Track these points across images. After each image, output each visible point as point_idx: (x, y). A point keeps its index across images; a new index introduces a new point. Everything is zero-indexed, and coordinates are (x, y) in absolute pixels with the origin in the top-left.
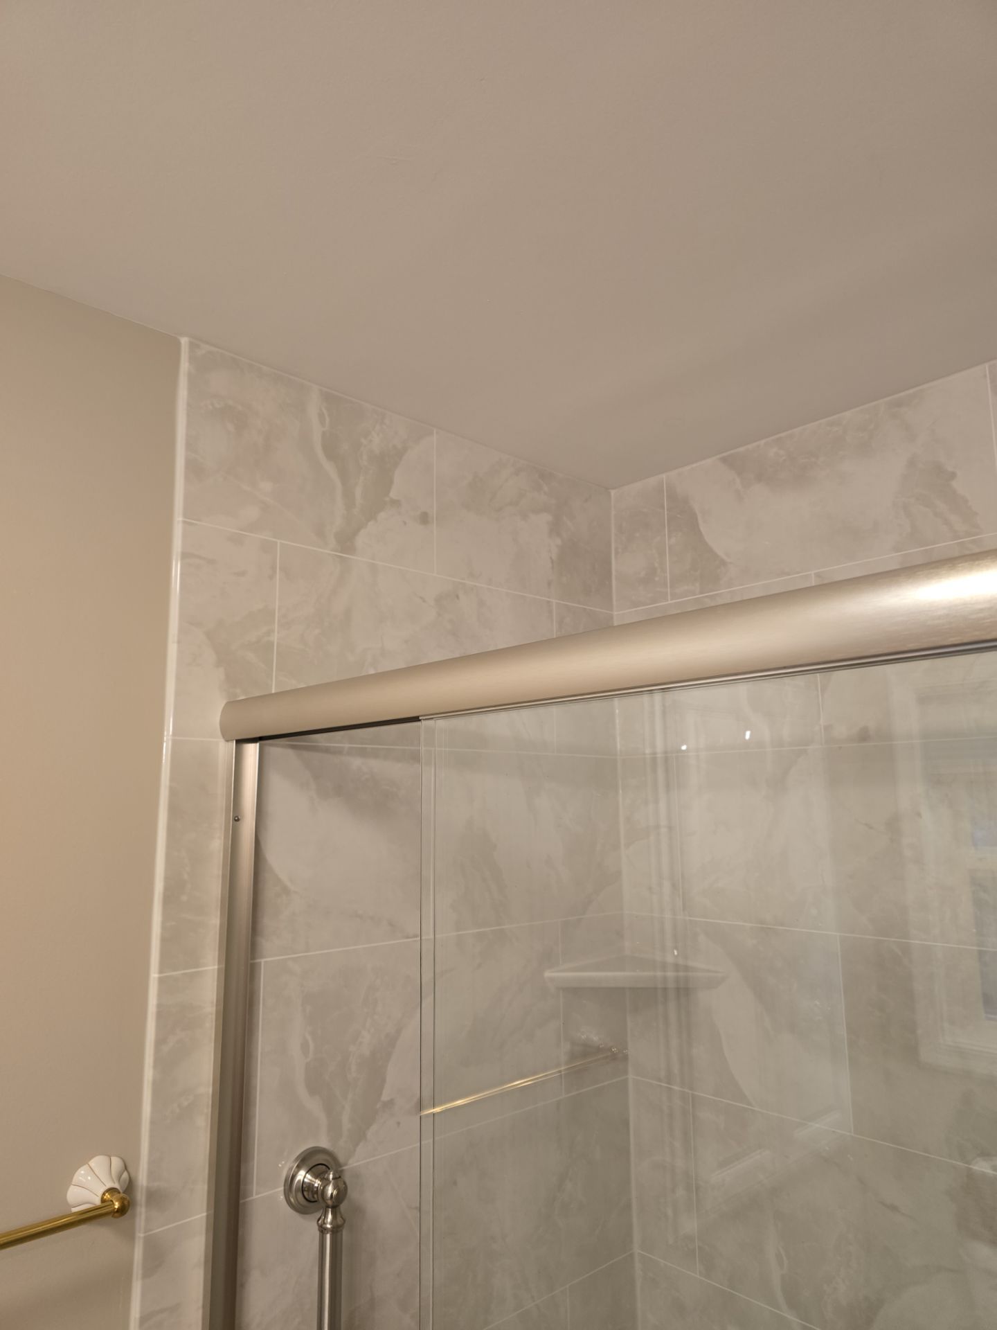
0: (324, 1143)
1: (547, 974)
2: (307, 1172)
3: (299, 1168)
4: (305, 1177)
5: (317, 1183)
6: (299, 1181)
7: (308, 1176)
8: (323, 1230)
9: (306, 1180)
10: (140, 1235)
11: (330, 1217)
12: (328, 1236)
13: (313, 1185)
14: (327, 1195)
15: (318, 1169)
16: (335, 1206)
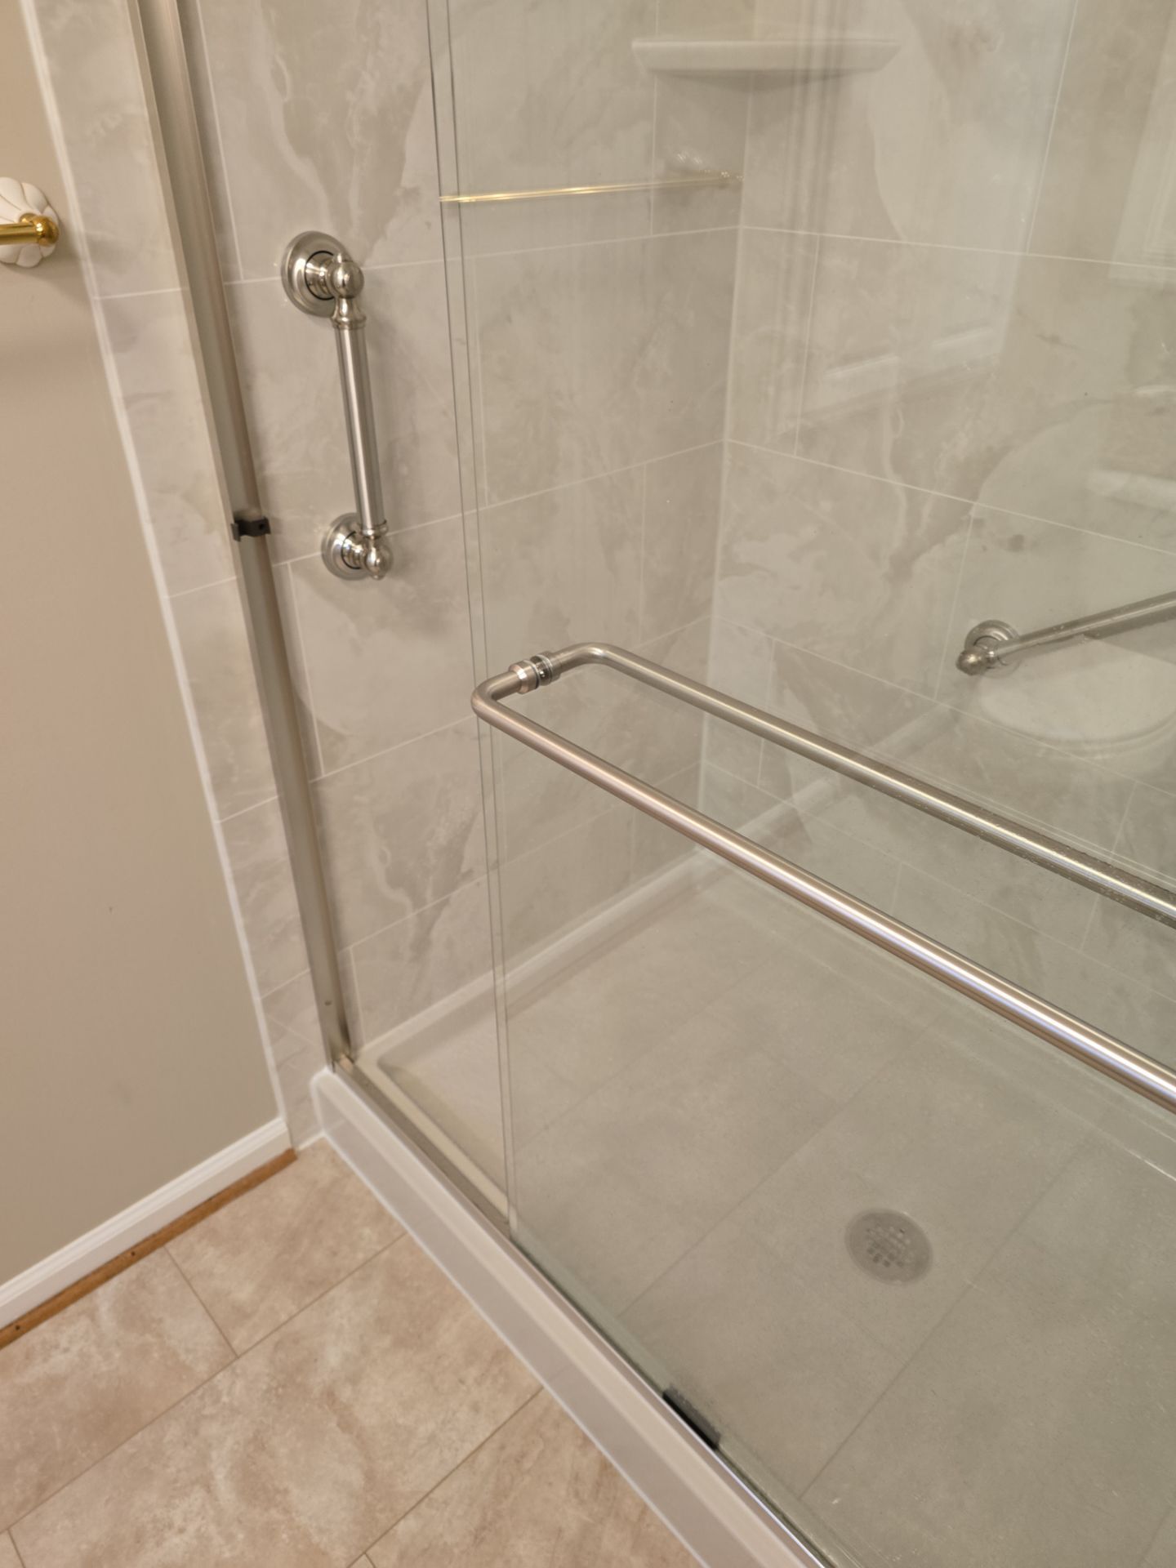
0: (327, 228)
1: (636, 44)
2: (308, 261)
4: (306, 268)
6: (300, 272)
7: (310, 265)
9: (308, 271)
13: (318, 275)
14: (337, 283)
15: (321, 255)
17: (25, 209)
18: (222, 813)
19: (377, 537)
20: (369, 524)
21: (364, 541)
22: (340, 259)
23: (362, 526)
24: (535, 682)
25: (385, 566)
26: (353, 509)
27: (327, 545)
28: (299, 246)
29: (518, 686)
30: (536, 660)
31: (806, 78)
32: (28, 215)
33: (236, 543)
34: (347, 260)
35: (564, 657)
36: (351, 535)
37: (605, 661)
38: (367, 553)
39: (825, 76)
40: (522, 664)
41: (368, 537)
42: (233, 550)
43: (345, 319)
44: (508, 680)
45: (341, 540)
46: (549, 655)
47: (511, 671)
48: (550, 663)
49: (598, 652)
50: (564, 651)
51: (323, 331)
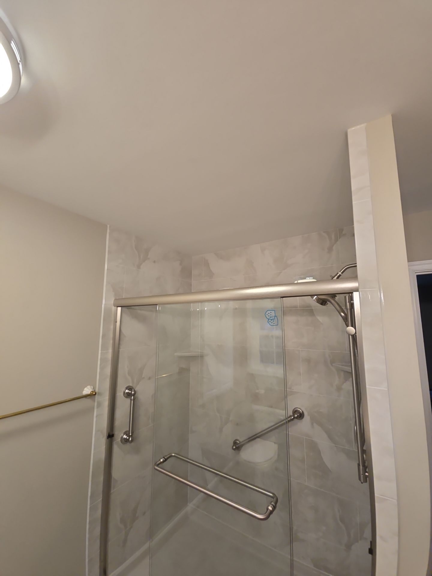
0: (131, 385)
1: (175, 354)
3: (126, 390)
5: (130, 392)
8: (131, 400)
10: (96, 401)
11: (133, 397)
12: (132, 401)
16: (134, 395)
17: (92, 390)
18: (91, 504)
19: (131, 435)
20: (131, 433)
21: (129, 436)
22: (133, 390)
23: (129, 433)
24: (164, 462)
25: (132, 440)
26: (128, 430)
27: (122, 437)
28: (127, 388)
29: (161, 463)
30: (164, 457)
31: (198, 356)
32: (92, 391)
33: (107, 440)
34: (134, 390)
35: (168, 456)
36: (126, 435)
37: (174, 456)
38: (129, 439)
39: (201, 356)
40: (162, 459)
41: (130, 435)
42: (106, 441)
43: (132, 399)
44: (159, 462)
45: (125, 437)
46: (166, 456)
47: (160, 460)
48: (166, 457)
49: (173, 455)
50: (168, 455)
51: (128, 400)
